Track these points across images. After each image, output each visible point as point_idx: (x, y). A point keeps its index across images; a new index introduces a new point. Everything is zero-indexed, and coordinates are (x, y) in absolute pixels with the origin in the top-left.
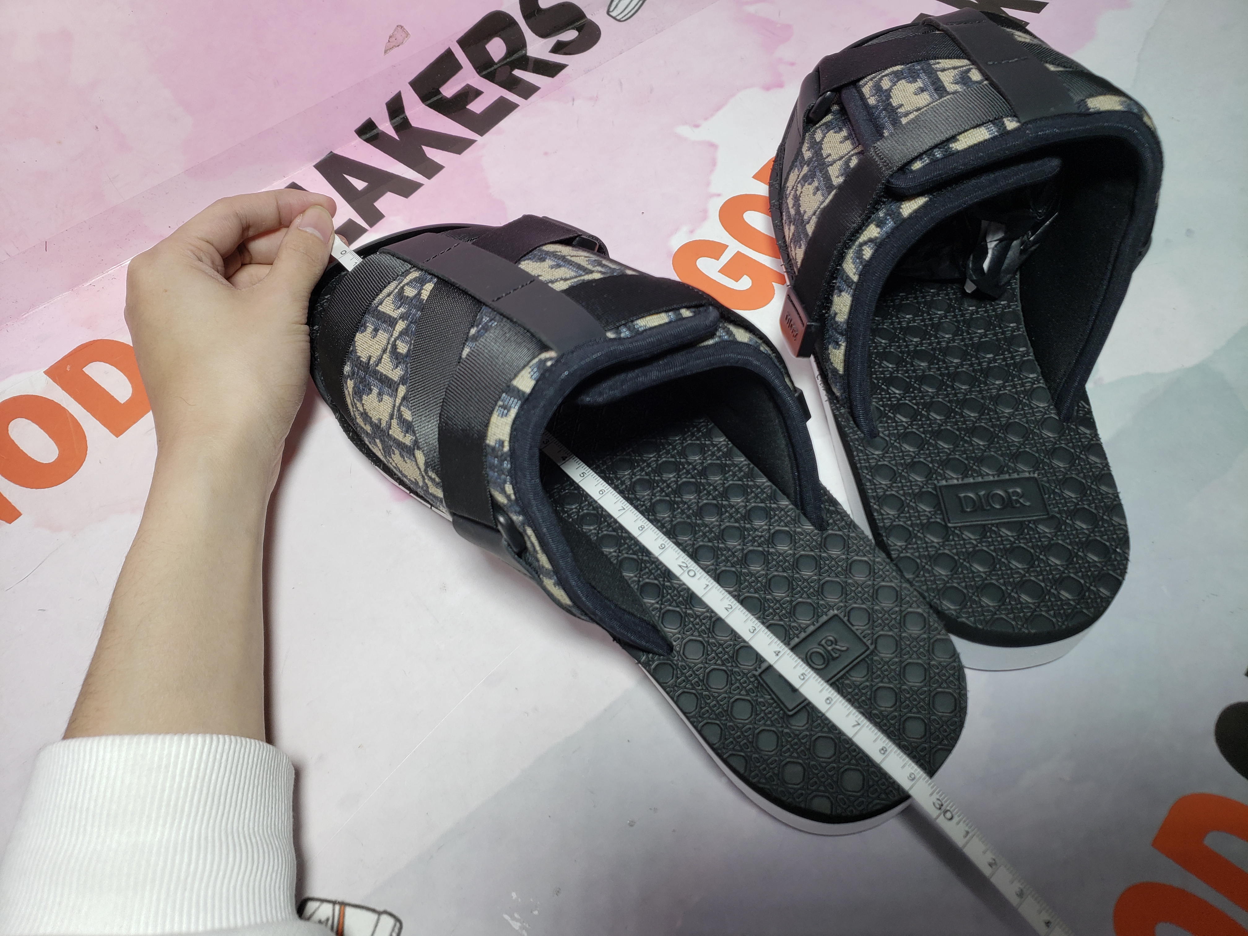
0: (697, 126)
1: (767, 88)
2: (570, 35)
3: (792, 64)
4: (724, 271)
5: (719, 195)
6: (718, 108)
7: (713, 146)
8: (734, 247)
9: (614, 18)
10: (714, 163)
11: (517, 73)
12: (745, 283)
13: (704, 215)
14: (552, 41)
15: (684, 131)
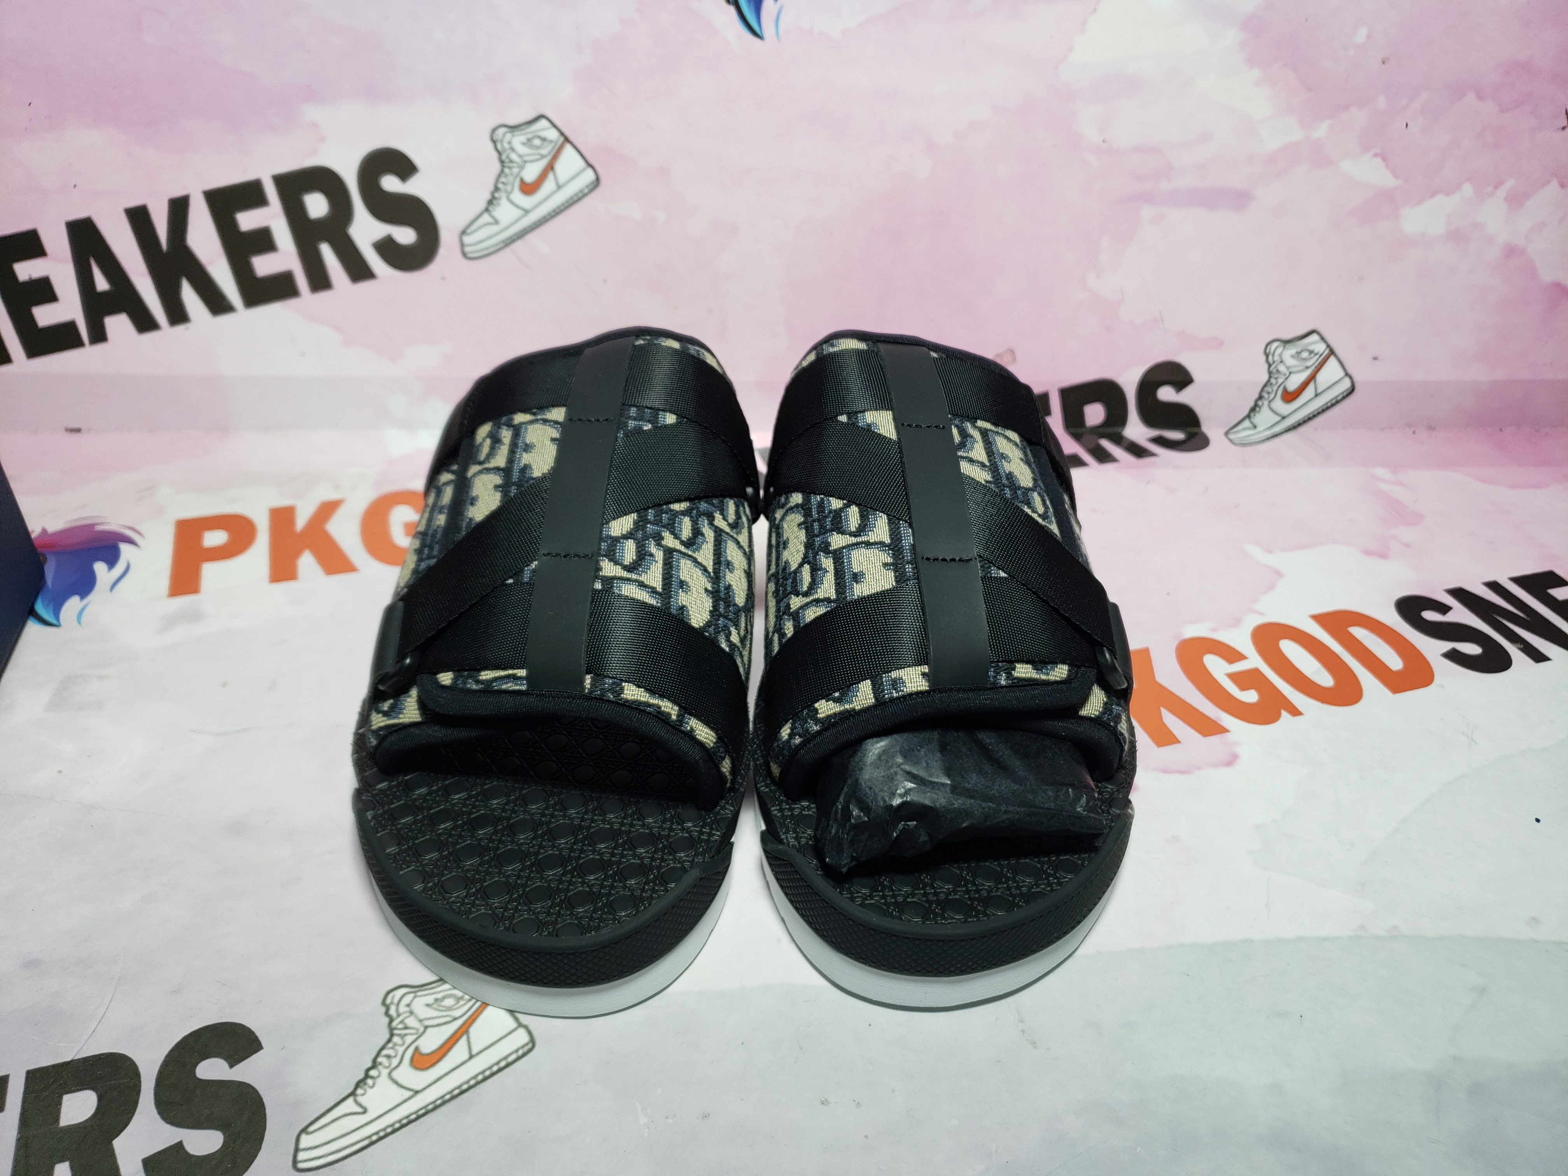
0: (1270, 551)
1: (1368, 553)
2: (1177, 435)
3: (1407, 545)
4: (1233, 677)
5: (1262, 614)
6: (1302, 547)
7: (1279, 574)
8: (1254, 661)
9: (1231, 440)
10: (1271, 587)
11: (1105, 443)
12: (1251, 696)
13: (1236, 623)
14: (1155, 433)
15: (1255, 551)
